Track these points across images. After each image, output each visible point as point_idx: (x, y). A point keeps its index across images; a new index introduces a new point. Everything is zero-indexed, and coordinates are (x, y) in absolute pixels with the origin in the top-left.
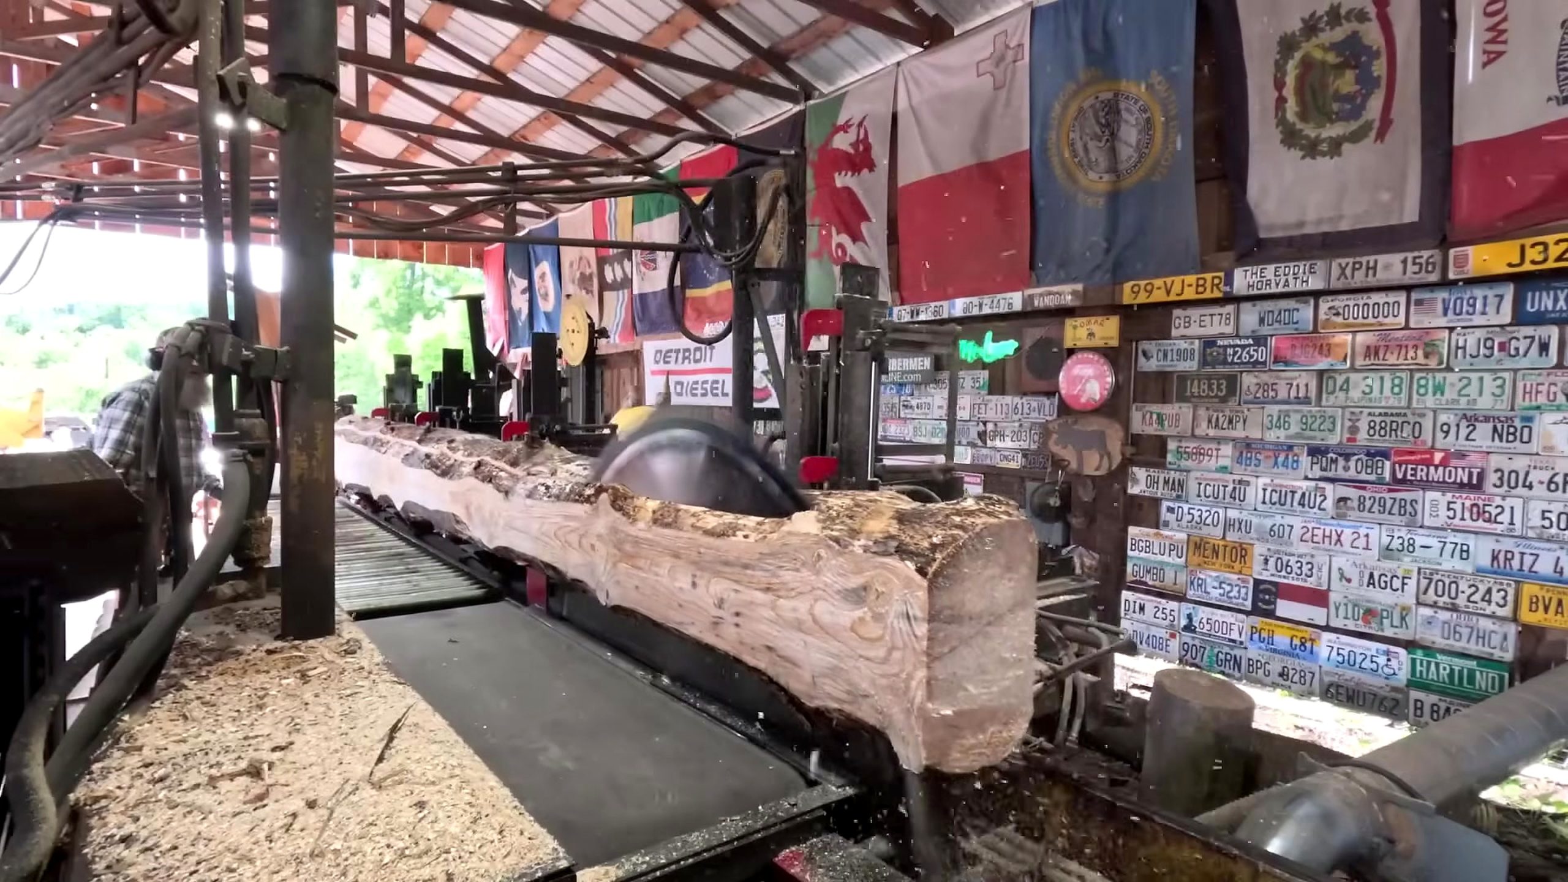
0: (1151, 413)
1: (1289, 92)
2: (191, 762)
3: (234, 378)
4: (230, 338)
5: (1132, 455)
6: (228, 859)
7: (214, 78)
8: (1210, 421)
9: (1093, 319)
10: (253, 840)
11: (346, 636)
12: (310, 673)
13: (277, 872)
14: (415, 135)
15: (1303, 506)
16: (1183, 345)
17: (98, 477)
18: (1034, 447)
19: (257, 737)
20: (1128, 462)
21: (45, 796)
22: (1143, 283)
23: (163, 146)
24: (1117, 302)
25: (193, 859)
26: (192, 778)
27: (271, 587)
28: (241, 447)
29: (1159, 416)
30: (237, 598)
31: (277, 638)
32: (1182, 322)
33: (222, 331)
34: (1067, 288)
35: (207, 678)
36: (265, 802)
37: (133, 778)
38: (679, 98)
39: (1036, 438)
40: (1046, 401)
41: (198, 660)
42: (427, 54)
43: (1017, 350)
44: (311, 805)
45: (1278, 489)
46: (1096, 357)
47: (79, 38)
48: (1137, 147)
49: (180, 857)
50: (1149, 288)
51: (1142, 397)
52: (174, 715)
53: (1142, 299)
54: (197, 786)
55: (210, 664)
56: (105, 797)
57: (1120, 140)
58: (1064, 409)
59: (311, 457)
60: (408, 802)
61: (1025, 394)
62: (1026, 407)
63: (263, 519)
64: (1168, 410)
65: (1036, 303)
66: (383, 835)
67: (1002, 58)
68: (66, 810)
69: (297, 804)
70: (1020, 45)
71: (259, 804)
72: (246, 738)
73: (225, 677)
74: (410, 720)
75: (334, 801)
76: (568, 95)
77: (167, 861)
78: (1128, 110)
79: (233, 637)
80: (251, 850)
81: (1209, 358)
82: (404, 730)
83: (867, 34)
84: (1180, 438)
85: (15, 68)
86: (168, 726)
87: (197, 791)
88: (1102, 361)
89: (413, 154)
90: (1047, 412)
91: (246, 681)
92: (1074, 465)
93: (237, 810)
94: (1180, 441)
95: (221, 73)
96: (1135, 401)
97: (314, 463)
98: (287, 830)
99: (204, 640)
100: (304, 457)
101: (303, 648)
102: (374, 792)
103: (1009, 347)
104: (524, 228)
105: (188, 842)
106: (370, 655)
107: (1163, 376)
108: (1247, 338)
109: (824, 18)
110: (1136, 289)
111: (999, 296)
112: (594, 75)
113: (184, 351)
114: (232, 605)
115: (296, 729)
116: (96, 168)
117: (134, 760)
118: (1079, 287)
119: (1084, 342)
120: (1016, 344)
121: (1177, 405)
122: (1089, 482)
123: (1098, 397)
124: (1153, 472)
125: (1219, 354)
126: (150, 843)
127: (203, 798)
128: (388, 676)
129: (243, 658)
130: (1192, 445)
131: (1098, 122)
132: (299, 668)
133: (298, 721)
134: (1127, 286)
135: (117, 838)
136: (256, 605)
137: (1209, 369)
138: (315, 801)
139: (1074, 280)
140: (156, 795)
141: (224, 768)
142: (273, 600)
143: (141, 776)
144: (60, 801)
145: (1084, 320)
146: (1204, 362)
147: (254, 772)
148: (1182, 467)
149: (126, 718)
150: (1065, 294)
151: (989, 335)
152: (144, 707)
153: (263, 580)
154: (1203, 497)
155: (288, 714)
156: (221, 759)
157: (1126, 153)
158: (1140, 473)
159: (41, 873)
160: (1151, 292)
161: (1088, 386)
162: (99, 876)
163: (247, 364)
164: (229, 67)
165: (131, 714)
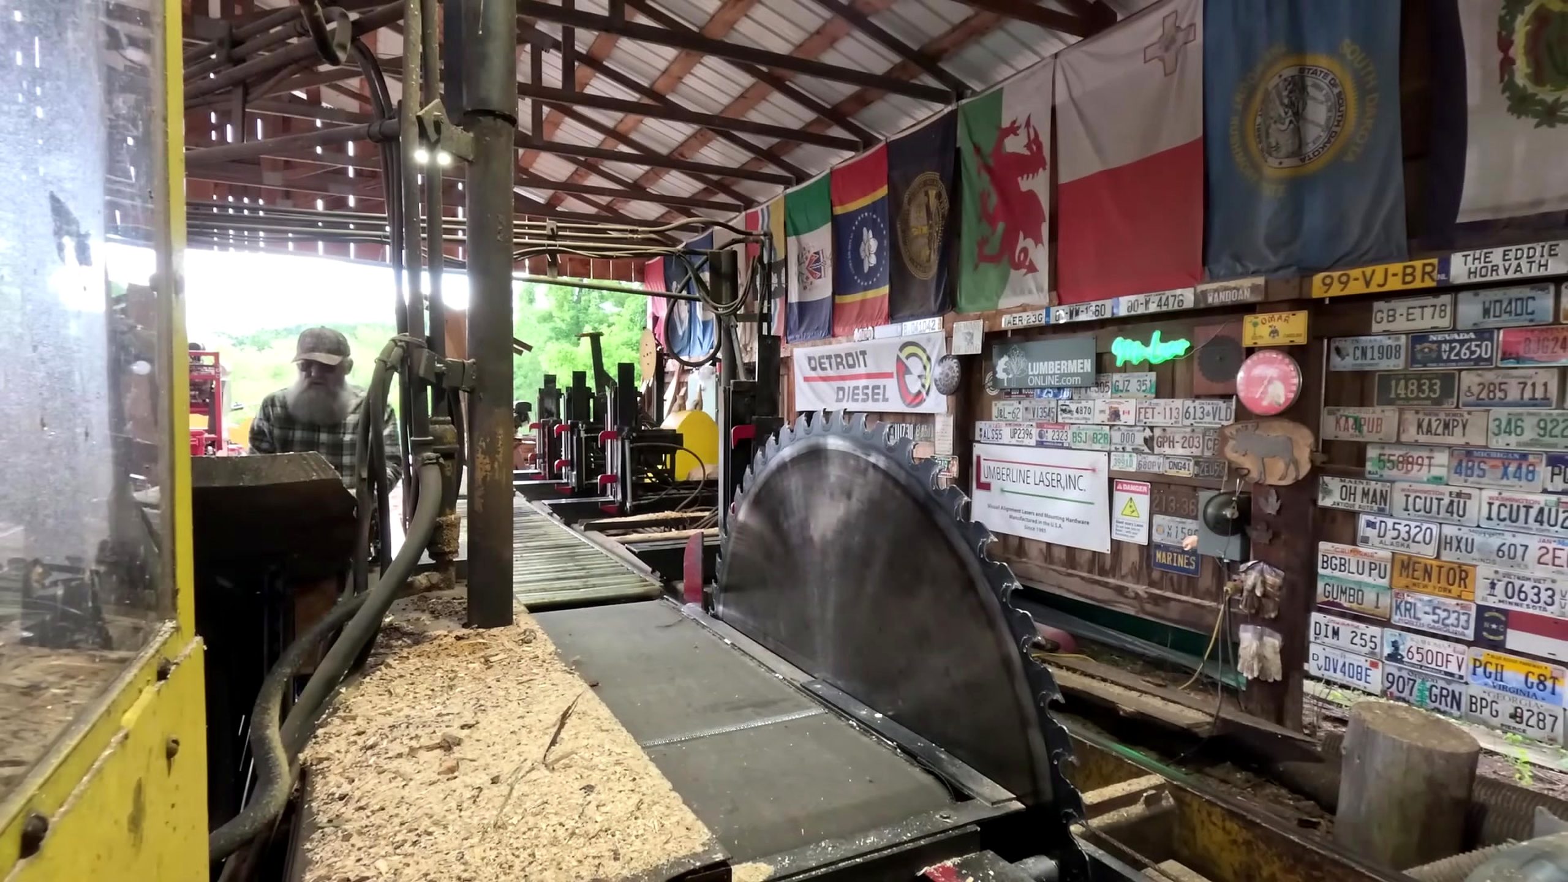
0: (1347, 418)
1: (1518, 51)
2: (396, 733)
3: (429, 388)
4: (426, 352)
5: (1323, 463)
6: (426, 823)
7: (414, 119)
8: (1420, 426)
9: (1276, 315)
10: (446, 808)
11: (523, 627)
12: (492, 659)
13: (466, 839)
14: (582, 158)
15: (1541, 523)
16: (1386, 341)
17: (323, 477)
18: (1208, 454)
19: (448, 714)
20: (1317, 471)
21: (280, 754)
22: (1336, 274)
23: (373, 183)
24: (1305, 296)
25: (397, 821)
26: (396, 748)
27: (459, 577)
28: (435, 451)
29: (1357, 421)
30: (432, 588)
31: (465, 626)
32: (1385, 315)
33: (420, 346)
34: (1247, 282)
35: (407, 658)
36: (456, 774)
37: (349, 744)
38: (829, 107)
39: (1211, 444)
40: (1221, 403)
41: (400, 642)
42: (593, 82)
43: (1188, 350)
44: (495, 781)
45: (1508, 503)
46: (1280, 357)
47: (307, 93)
48: (1328, 128)
49: (387, 818)
50: (1344, 279)
51: (1335, 400)
52: (381, 690)
53: (1336, 291)
54: (400, 755)
55: (409, 646)
56: (327, 759)
57: (1305, 119)
58: (1243, 414)
59: (493, 461)
60: (577, 785)
61: (1198, 397)
62: (1199, 411)
63: (453, 517)
64: (1366, 413)
65: (1210, 300)
66: (556, 814)
67: (1173, 41)
68: (296, 769)
69: (483, 779)
70: (1192, 25)
71: (450, 776)
72: (439, 715)
73: (422, 659)
74: (579, 708)
75: (514, 778)
76: (722, 112)
77: (376, 820)
78: (1316, 86)
79: (428, 623)
80: (445, 817)
81: (1419, 356)
82: (574, 717)
83: (1021, 27)
84: (1383, 444)
85: (259, 122)
86: (376, 699)
87: (399, 760)
88: (1287, 360)
89: (581, 176)
90: (1223, 416)
91: (438, 663)
92: (1255, 475)
93: (433, 779)
94: (1383, 448)
95: (420, 113)
96: (1326, 405)
97: (496, 465)
98: (475, 802)
99: (405, 624)
100: (487, 461)
101: (486, 636)
102: (547, 773)
103: (1179, 347)
104: (682, 242)
105: (394, 805)
106: (544, 646)
107: (1362, 376)
108: (1468, 332)
109: (977, 15)
110: (1328, 281)
111: (1168, 293)
112: (747, 90)
113: (389, 365)
114: (426, 594)
115: (480, 708)
116: (320, 205)
117: (350, 728)
118: (1260, 281)
119: (1267, 341)
120: (1187, 344)
121: (1378, 409)
122: (1273, 492)
123: (1282, 400)
124: (1349, 483)
125: (1431, 350)
126: (362, 803)
127: (406, 766)
128: (559, 665)
129: (436, 642)
130: (1398, 453)
131: (1282, 104)
132: (482, 654)
133: (482, 702)
134: (1318, 278)
135: (337, 796)
136: (447, 594)
137: (1419, 368)
138: (498, 777)
139: (1255, 273)
140: (367, 760)
141: (422, 740)
142: (460, 591)
143: (355, 742)
144: (292, 760)
145: (1266, 316)
146: (1412, 360)
147: (448, 745)
148: (1385, 477)
149: (343, 690)
150: (1243, 289)
151: (1157, 335)
152: (357, 682)
153: (452, 572)
154: (1411, 512)
155: (474, 695)
156: (419, 732)
157: (1315, 134)
158: (1333, 483)
159: (278, 823)
160: (1346, 283)
161: (1271, 389)
162: (322, 828)
163: (440, 376)
164: (426, 108)
165: (348, 687)
